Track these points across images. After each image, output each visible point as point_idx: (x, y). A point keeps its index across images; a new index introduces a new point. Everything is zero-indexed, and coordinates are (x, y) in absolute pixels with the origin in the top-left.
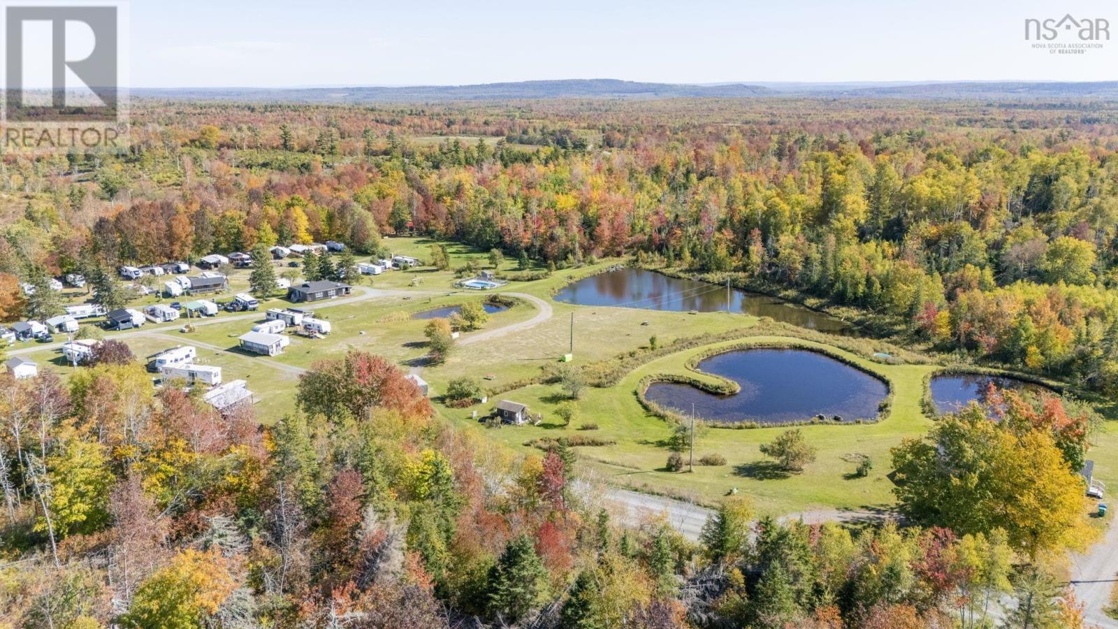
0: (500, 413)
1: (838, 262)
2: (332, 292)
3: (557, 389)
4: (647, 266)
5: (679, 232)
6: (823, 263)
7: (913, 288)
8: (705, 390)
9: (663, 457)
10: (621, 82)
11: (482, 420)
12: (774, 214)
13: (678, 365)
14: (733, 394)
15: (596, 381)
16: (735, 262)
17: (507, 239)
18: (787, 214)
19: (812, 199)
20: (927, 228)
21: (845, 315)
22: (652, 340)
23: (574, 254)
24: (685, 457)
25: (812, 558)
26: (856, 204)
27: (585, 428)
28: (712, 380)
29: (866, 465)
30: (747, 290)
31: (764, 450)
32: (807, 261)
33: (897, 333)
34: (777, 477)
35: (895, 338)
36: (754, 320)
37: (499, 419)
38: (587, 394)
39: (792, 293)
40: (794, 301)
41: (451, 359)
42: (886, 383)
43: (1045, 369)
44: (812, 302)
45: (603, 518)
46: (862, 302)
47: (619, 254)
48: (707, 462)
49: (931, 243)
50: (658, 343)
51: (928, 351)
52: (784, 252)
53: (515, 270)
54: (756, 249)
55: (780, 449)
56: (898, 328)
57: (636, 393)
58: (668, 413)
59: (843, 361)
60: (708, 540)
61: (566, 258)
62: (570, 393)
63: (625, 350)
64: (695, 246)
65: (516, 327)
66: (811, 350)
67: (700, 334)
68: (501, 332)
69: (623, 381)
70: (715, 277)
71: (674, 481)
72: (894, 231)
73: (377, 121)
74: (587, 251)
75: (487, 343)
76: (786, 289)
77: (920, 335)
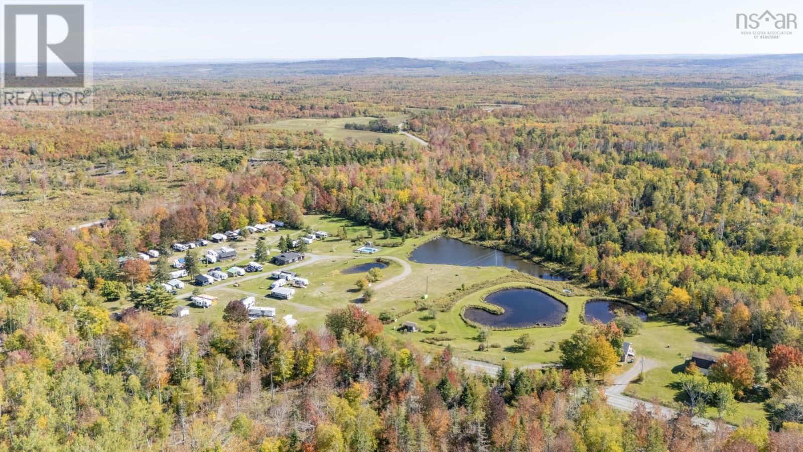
0: (406, 327)
1: (549, 237)
2: (296, 259)
3: (426, 313)
4: (453, 236)
5: (467, 216)
6: (541, 238)
7: (582, 256)
8: (489, 312)
9: (477, 345)
10: (408, 59)
11: (399, 330)
12: (517, 208)
13: (476, 299)
14: (501, 314)
15: (442, 309)
16: (497, 234)
17: (374, 218)
18: (523, 207)
19: (536, 199)
20: (593, 217)
21: (552, 267)
22: (463, 286)
23: (413, 229)
24: (485, 344)
25: (531, 380)
26: (557, 202)
27: (442, 333)
28: (492, 307)
29: (553, 346)
30: (505, 251)
31: (515, 341)
32: (533, 237)
33: (575, 277)
34: (520, 351)
35: (573, 280)
36: (508, 271)
37: (406, 330)
38: (439, 316)
39: (526, 254)
40: (528, 258)
41: (374, 299)
42: (567, 306)
43: (634, 297)
44: (536, 259)
45: (463, 370)
46: (560, 260)
47: (436, 229)
48: (493, 346)
49: (594, 225)
50: (465, 287)
51: (587, 288)
52: (522, 232)
53: (382, 238)
54: (508, 229)
55: (521, 340)
56: (576, 274)
57: (460, 315)
58: (476, 324)
59: (549, 295)
60: (498, 376)
61: (409, 232)
62: (431, 316)
63: (451, 291)
64: (476, 224)
65: (397, 279)
66: (535, 289)
67: (484, 280)
68: (389, 282)
69: (453, 309)
70: (488, 243)
71: (482, 354)
72: (577, 218)
73: (253, 107)
74: (420, 228)
75: (386, 289)
76: (524, 251)
77: (584, 279)
